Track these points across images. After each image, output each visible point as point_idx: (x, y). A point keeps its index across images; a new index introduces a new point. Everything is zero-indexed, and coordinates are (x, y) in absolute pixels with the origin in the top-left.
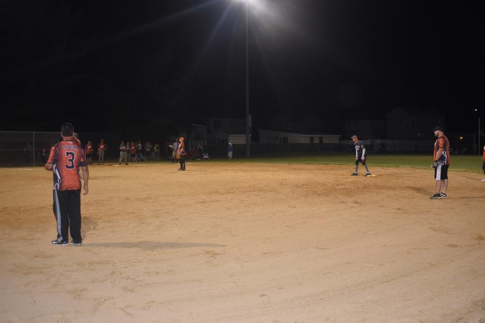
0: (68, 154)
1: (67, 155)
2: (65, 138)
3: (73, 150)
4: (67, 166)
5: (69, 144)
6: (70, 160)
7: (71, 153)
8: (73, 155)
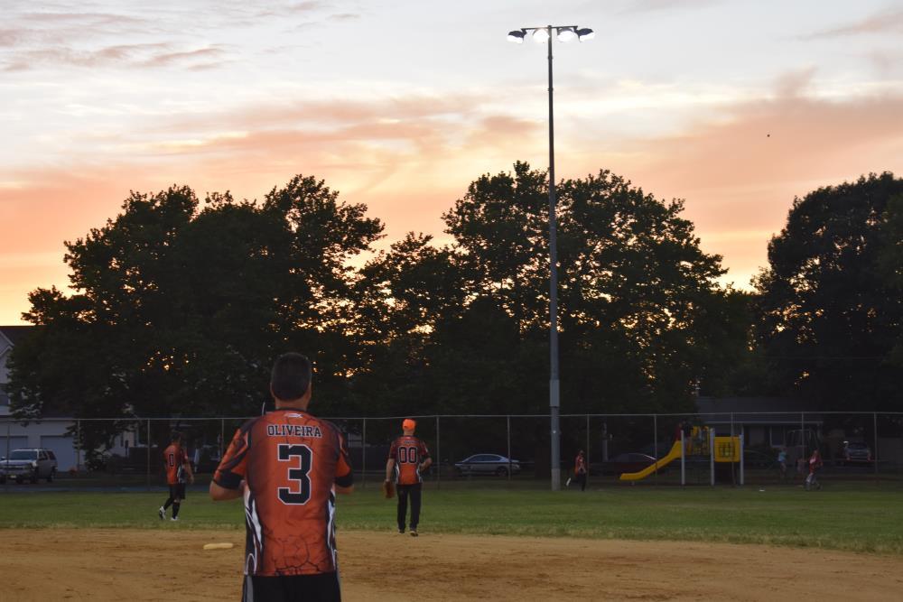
0: (285, 452)
1: (284, 456)
2: (278, 404)
3: (303, 440)
4: (284, 494)
5: (288, 420)
6: (294, 474)
7: (296, 450)
8: (305, 453)
